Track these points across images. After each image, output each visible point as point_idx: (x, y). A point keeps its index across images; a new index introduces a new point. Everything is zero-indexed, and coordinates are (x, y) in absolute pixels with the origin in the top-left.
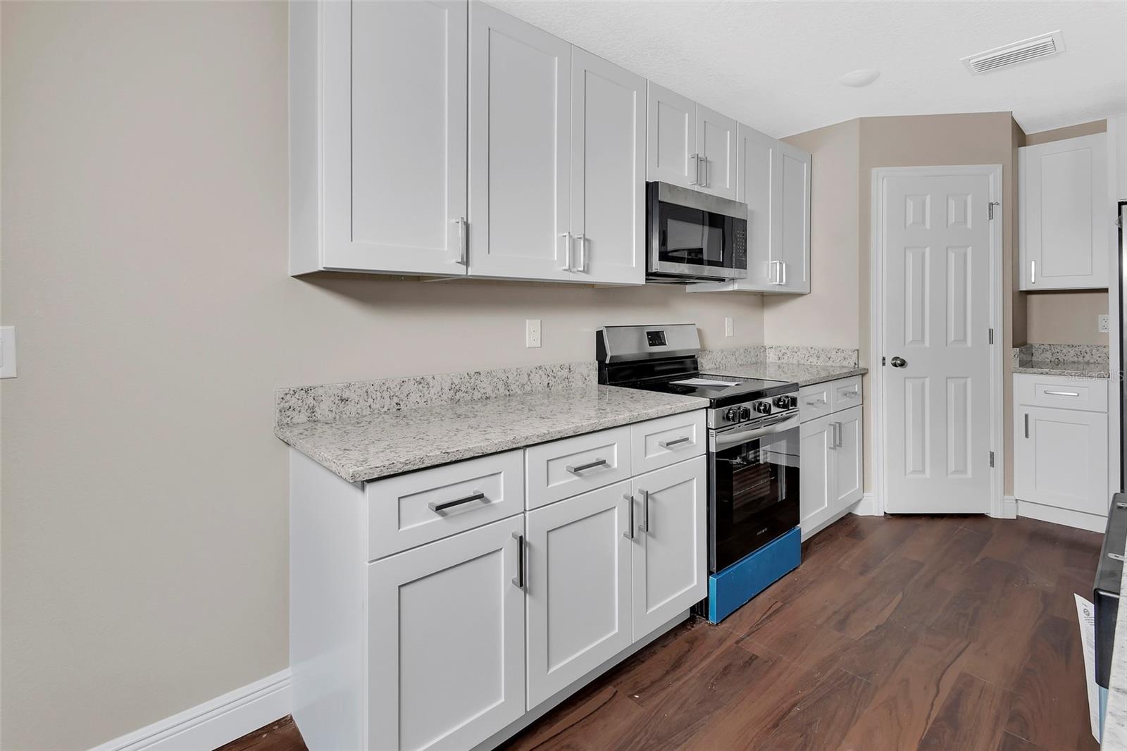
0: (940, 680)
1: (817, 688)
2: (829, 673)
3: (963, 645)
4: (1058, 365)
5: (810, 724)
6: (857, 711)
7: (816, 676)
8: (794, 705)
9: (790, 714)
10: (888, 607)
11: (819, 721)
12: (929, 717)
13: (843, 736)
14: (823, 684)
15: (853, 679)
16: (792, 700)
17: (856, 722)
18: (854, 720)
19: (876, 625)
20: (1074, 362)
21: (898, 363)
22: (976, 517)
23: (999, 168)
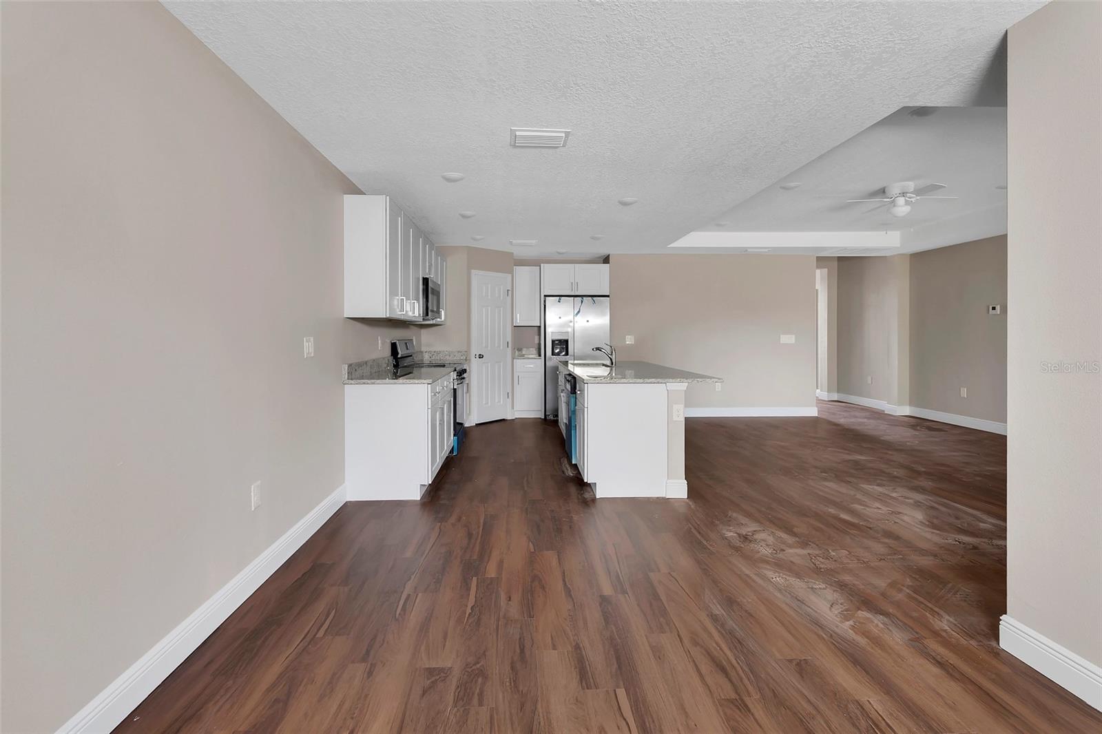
21: (481, 356)
22: (504, 420)
23: (510, 275)
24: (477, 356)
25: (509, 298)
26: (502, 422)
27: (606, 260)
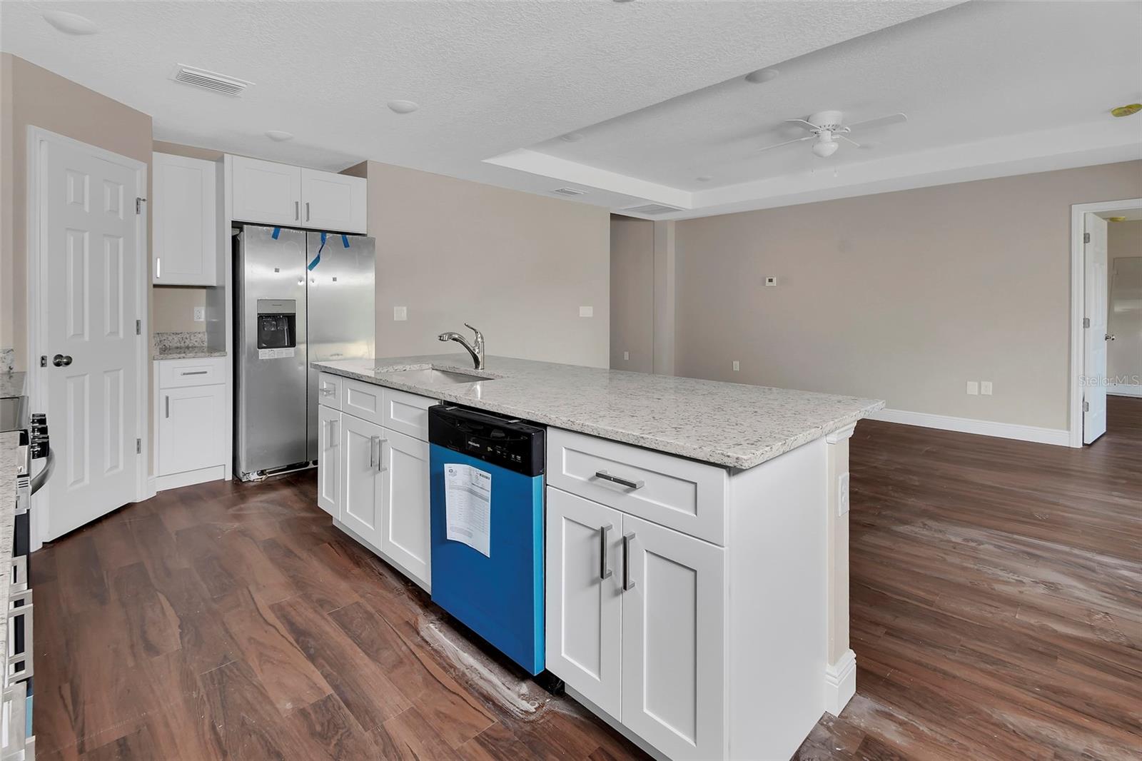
0: (265, 621)
1: (209, 700)
2: (200, 684)
3: (246, 592)
4: (165, 351)
5: (243, 724)
6: (255, 683)
7: (195, 696)
8: (213, 728)
9: (221, 735)
10: (165, 608)
11: (244, 715)
12: (291, 643)
13: (271, 703)
14: (207, 695)
15: (221, 671)
16: (207, 728)
17: (264, 689)
18: (262, 689)
19: (177, 627)
20: (177, 348)
21: (62, 361)
22: (128, 506)
23: (144, 166)
24: (50, 361)
25: (140, 221)
26: (124, 515)
27: (358, 170)
